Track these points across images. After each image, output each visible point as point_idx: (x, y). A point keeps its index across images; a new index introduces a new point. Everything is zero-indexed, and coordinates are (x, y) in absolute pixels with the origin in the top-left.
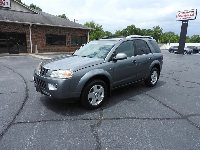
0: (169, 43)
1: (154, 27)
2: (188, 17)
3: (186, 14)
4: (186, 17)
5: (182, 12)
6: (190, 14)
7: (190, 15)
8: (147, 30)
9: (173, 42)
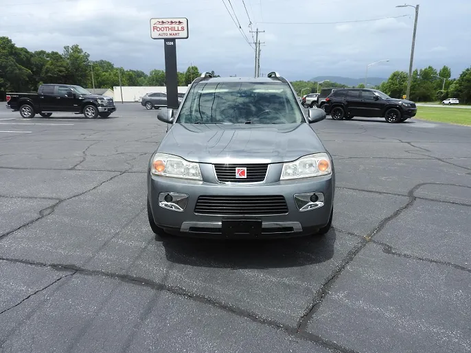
0: (118, 88)
1: (65, 48)
2: (175, 32)
3: (170, 26)
4: (170, 32)
5: (161, 20)
6: (176, 26)
7: (176, 29)
8: (48, 55)
9: (136, 86)
